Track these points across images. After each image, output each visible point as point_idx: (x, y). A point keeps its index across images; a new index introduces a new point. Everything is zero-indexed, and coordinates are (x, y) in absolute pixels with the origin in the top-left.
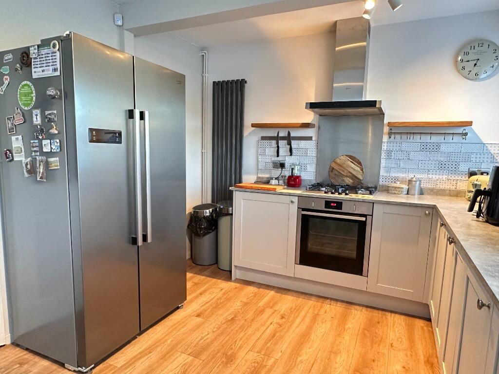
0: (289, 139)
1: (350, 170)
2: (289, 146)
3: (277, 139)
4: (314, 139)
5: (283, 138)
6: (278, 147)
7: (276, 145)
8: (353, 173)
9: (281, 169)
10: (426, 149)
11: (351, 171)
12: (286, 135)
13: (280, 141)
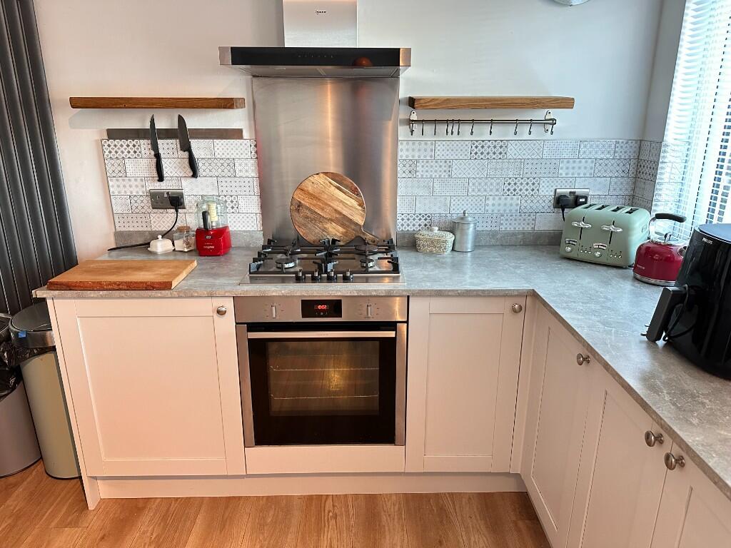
0: (182, 135)
1: (336, 207)
2: (187, 153)
3: (153, 135)
4: (246, 134)
5: (168, 134)
6: (158, 156)
7: (153, 153)
8: (344, 213)
9: (173, 211)
10: (482, 153)
11: (339, 209)
12: (175, 125)
13: (160, 142)
